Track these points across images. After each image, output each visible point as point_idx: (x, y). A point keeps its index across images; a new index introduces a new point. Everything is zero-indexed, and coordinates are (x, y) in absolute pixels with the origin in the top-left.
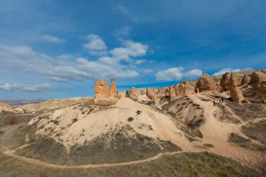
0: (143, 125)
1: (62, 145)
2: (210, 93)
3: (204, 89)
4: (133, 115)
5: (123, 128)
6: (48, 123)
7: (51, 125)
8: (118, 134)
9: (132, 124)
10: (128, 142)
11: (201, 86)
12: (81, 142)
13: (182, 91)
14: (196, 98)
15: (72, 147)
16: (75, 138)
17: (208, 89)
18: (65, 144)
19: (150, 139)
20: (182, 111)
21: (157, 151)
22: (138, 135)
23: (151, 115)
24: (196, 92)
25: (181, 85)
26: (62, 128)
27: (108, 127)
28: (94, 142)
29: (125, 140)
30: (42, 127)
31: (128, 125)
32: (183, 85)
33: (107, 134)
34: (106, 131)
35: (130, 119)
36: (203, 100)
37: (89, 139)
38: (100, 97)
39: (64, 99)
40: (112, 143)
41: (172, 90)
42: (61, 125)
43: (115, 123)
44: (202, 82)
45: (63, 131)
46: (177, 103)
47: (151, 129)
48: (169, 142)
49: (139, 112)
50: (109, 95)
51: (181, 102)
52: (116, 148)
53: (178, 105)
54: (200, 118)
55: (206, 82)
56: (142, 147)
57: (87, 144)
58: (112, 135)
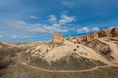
0: (82, 53)
1: (46, 61)
2: (107, 37)
3: (103, 36)
4: (76, 48)
5: (72, 54)
6: (36, 51)
8: (71, 57)
9: (76, 52)
10: (78, 60)
11: (101, 35)
12: (54, 59)
13: (92, 37)
15: (51, 62)
16: (51, 58)
17: (105, 36)
18: (48, 61)
20: (96, 46)
21: (95, 66)
22: (82, 57)
23: (83, 48)
24: (99, 37)
25: (91, 34)
26: (44, 54)
27: (65, 53)
28: (61, 60)
29: (76, 60)
30: (34, 53)
31: (74, 53)
33: (66, 57)
34: (65, 55)
35: (75, 50)
36: (106, 41)
37: (58, 59)
38: (56, 40)
39: (36, 42)
40: (70, 61)
43: (68, 52)
47: (87, 55)
48: (99, 61)
49: (78, 47)
50: (60, 39)
51: (94, 42)
52: (72, 63)
53: (93, 43)
54: (108, 50)
55: (104, 33)
56: (85, 63)
57: (58, 61)
58: (68, 57)
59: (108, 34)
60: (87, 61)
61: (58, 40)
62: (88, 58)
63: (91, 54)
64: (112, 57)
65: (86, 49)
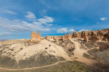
0: (51, 51)
1: (15, 60)
2: (77, 38)
3: (75, 37)
5: (43, 52)
6: (8, 50)
7: (10, 51)
8: (41, 55)
9: (47, 50)
10: (45, 58)
11: (74, 36)
12: (24, 58)
13: (67, 37)
14: (72, 40)
15: (20, 61)
16: (21, 57)
17: (76, 37)
19: (54, 56)
20: (67, 45)
22: (49, 55)
23: (55, 47)
24: (72, 38)
26: (15, 53)
27: (37, 52)
28: (30, 58)
29: (44, 57)
30: (5, 52)
31: (45, 51)
32: (68, 35)
33: (36, 55)
34: (35, 54)
35: (46, 48)
36: (75, 41)
37: (28, 57)
39: (16, 40)
40: (38, 58)
41: (63, 37)
42: (14, 51)
43: (40, 50)
44: (75, 34)
45: (15, 54)
46: (65, 42)
47: (55, 52)
48: (62, 57)
49: (50, 45)
50: (38, 38)
52: (40, 60)
53: (66, 43)
56: (51, 59)
57: (27, 59)
58: (38, 55)
59: (78, 35)
60: (52, 57)
61: (36, 39)
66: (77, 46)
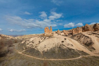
0: (69, 44)
2: (90, 32)
4: (63, 40)
5: (61, 45)
6: (30, 42)
8: (59, 47)
9: (64, 43)
10: (65, 51)
11: (85, 29)
12: (46, 50)
13: (77, 31)
14: (85, 33)
15: (43, 52)
16: (43, 48)
17: (88, 30)
18: (40, 51)
19: (73, 50)
20: (81, 39)
21: (79, 55)
22: (68, 48)
23: (70, 40)
25: (77, 29)
26: (36, 45)
27: (55, 45)
28: (51, 50)
29: (63, 50)
30: (28, 44)
31: (62, 44)
33: (55, 47)
35: (63, 42)
37: (49, 49)
38: (47, 33)
39: (30, 35)
40: (58, 51)
41: (73, 31)
42: (35, 43)
47: (73, 46)
49: (65, 39)
50: (50, 33)
51: (79, 35)
52: (60, 53)
53: (78, 37)
54: (90, 42)
55: (87, 27)
56: (71, 53)
57: (48, 51)
58: (57, 48)
59: (90, 29)
60: (72, 51)
62: (73, 48)
63: (76, 45)
64: (93, 48)
65: (72, 41)
66: (96, 41)
